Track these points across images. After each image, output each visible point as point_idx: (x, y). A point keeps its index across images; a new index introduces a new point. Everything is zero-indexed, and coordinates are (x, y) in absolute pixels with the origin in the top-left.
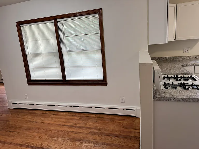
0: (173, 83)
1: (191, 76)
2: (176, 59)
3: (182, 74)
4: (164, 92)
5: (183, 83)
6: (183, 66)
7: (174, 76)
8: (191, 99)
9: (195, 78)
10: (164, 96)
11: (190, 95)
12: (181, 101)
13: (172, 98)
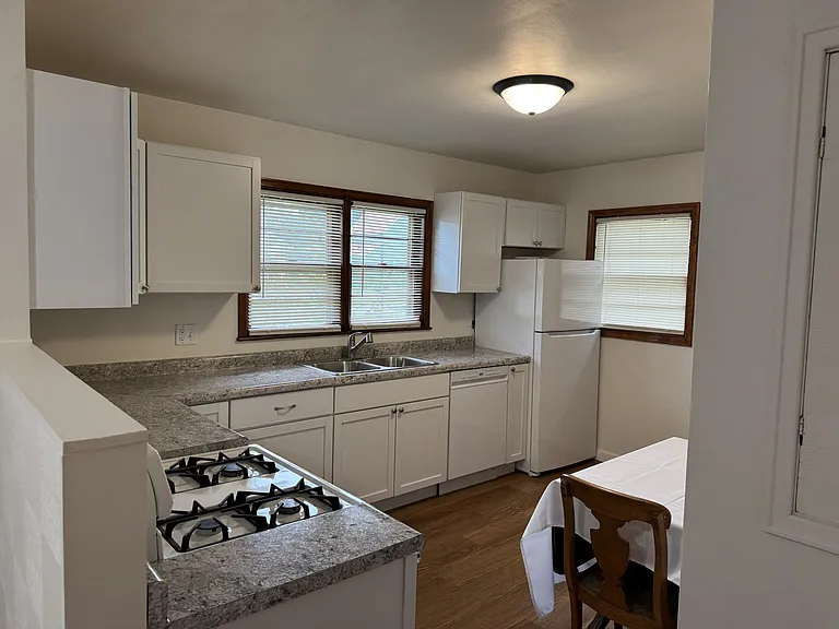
0: (195, 502)
1: (247, 452)
2: (145, 372)
3: (211, 447)
4: (188, 572)
5: (239, 493)
6: (189, 403)
7: (182, 463)
8: (317, 574)
9: (266, 459)
10: (205, 603)
11: (305, 556)
12: (280, 600)
13: (241, 602)
